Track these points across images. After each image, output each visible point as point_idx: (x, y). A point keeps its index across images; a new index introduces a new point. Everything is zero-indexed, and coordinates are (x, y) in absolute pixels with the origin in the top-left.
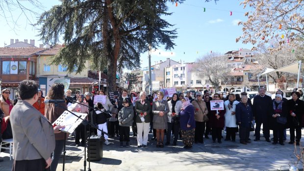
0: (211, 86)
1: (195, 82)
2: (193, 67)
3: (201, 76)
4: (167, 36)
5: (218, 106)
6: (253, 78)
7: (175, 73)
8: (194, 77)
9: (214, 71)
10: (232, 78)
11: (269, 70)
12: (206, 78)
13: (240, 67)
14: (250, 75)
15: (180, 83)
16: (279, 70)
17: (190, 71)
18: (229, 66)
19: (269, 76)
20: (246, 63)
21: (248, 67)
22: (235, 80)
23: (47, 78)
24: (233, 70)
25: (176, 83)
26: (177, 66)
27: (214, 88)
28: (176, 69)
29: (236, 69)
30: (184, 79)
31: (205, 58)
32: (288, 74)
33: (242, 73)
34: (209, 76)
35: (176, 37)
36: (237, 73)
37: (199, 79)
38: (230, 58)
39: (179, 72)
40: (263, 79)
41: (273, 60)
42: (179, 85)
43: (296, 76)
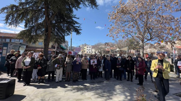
0: (99, 54)
1: (94, 52)
2: (93, 47)
3: (96, 50)
4: (77, 29)
5: (94, 62)
6: (113, 52)
7: (87, 49)
8: (93, 50)
9: (100, 49)
10: (106, 51)
11: (118, 49)
12: (97, 51)
13: (109, 48)
14: (112, 51)
15: (89, 52)
16: (121, 49)
17: (92, 48)
18: (105, 47)
19: (118, 51)
20: (111, 47)
21: (111, 48)
22: (107, 52)
23: (8, 44)
24: (106, 49)
25: (87, 52)
26: (88, 46)
27: (100, 54)
28: (88, 47)
29: (108, 48)
30: (90, 51)
31: (98, 44)
32: (124, 51)
33: (110, 50)
34: (98, 50)
35: (82, 30)
36: (108, 50)
37: (95, 51)
38: (106, 45)
39: (89, 48)
40: (116, 52)
41: (119, 46)
42: (88, 53)
43: (126, 52)
